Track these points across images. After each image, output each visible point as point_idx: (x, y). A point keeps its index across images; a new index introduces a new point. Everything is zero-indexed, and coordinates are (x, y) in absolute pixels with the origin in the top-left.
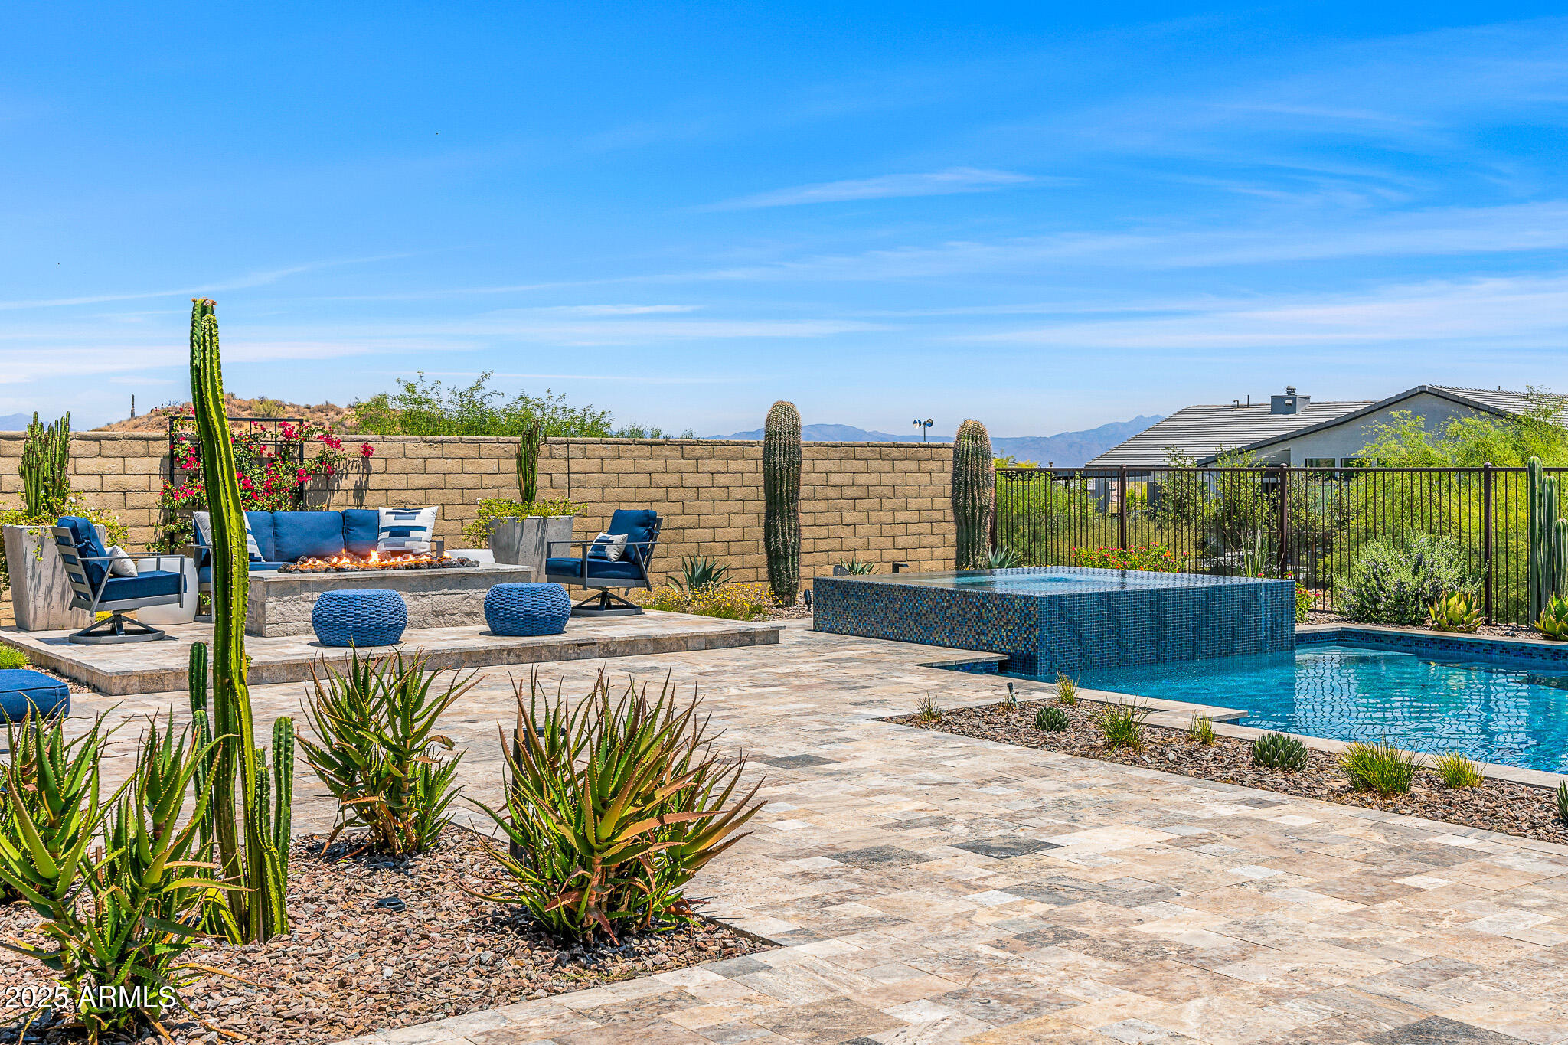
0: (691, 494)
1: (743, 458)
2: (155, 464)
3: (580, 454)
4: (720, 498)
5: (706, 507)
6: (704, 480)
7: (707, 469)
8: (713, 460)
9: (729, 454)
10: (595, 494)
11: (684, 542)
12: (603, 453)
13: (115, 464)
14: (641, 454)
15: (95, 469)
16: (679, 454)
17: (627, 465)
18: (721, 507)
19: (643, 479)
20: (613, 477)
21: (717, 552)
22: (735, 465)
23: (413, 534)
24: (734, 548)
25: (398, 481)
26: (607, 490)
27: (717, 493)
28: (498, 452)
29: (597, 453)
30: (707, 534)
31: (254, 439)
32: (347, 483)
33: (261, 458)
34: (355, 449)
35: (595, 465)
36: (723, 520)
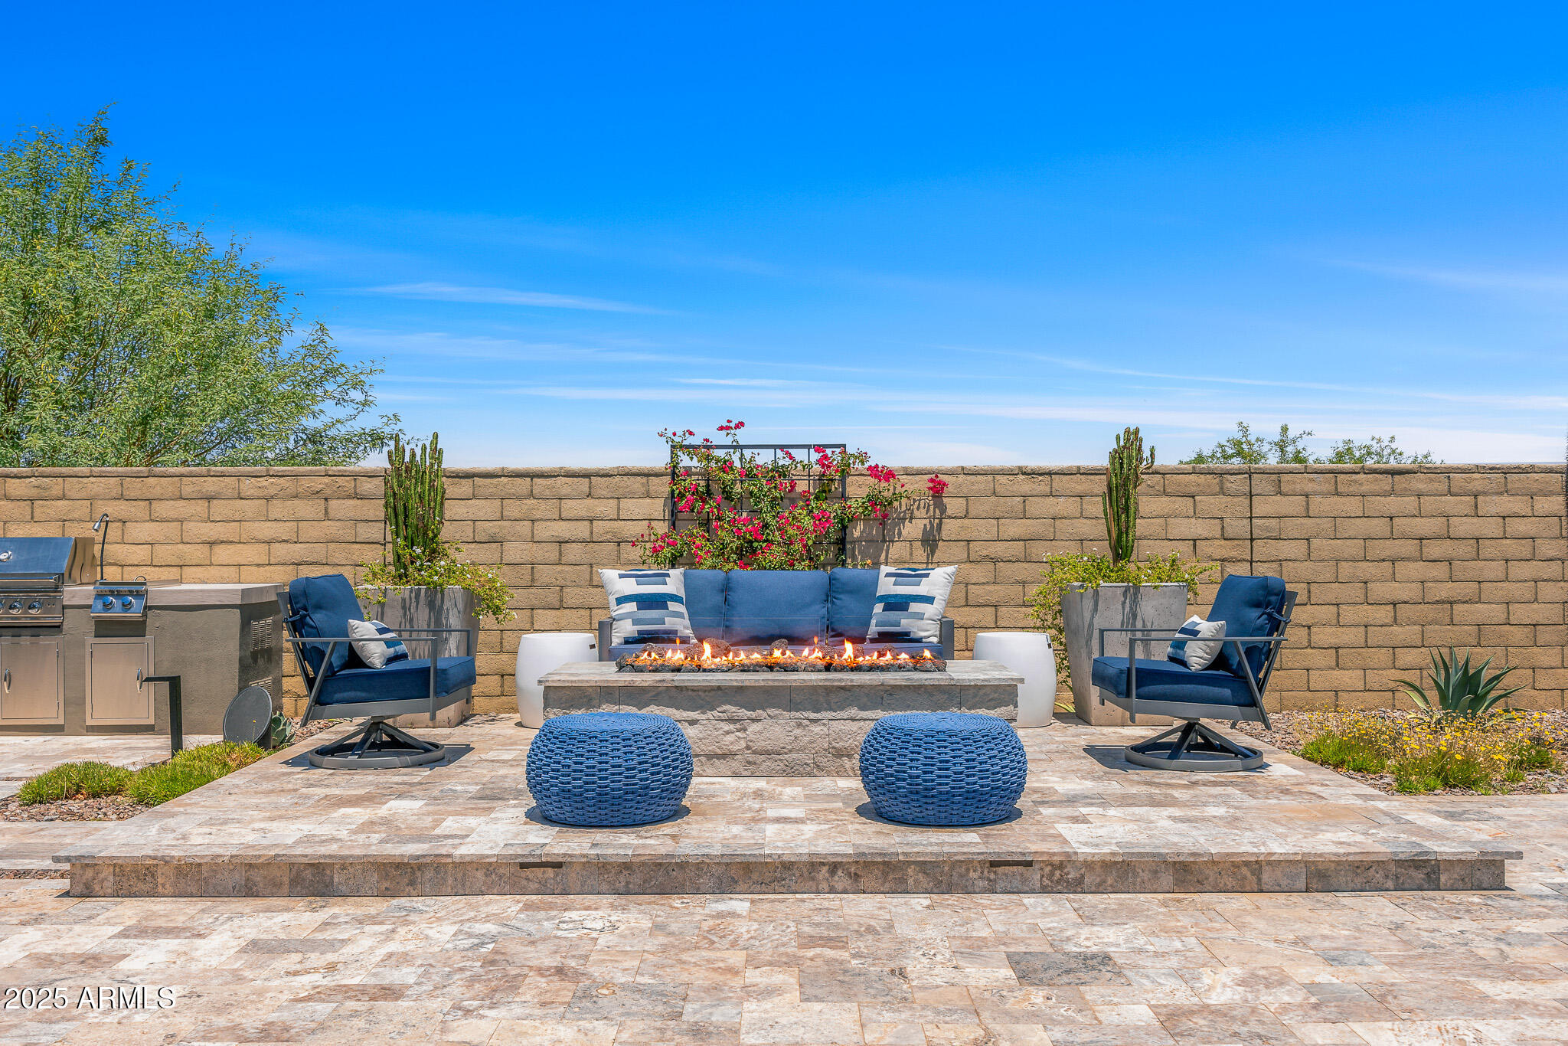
0: (1465, 549)
2: (657, 507)
3: (1271, 489)
4: (1518, 556)
5: (1495, 569)
6: (1489, 527)
7: (1493, 510)
8: (1505, 497)
9: (1535, 487)
10: (1296, 549)
11: (1452, 623)
12: (1309, 487)
13: (607, 507)
14: (1376, 488)
15: (584, 513)
16: (1443, 487)
17: (1352, 505)
18: (1519, 570)
19: (1379, 526)
20: (1326, 524)
21: (1514, 640)
23: (914, 607)
24: (1545, 635)
25: (983, 529)
26: (1315, 542)
27: (1512, 548)
29: (1298, 488)
30: (1497, 612)
31: (781, 472)
32: (913, 529)
33: (791, 497)
34: (922, 484)
35: (1295, 505)
36: (1523, 591)
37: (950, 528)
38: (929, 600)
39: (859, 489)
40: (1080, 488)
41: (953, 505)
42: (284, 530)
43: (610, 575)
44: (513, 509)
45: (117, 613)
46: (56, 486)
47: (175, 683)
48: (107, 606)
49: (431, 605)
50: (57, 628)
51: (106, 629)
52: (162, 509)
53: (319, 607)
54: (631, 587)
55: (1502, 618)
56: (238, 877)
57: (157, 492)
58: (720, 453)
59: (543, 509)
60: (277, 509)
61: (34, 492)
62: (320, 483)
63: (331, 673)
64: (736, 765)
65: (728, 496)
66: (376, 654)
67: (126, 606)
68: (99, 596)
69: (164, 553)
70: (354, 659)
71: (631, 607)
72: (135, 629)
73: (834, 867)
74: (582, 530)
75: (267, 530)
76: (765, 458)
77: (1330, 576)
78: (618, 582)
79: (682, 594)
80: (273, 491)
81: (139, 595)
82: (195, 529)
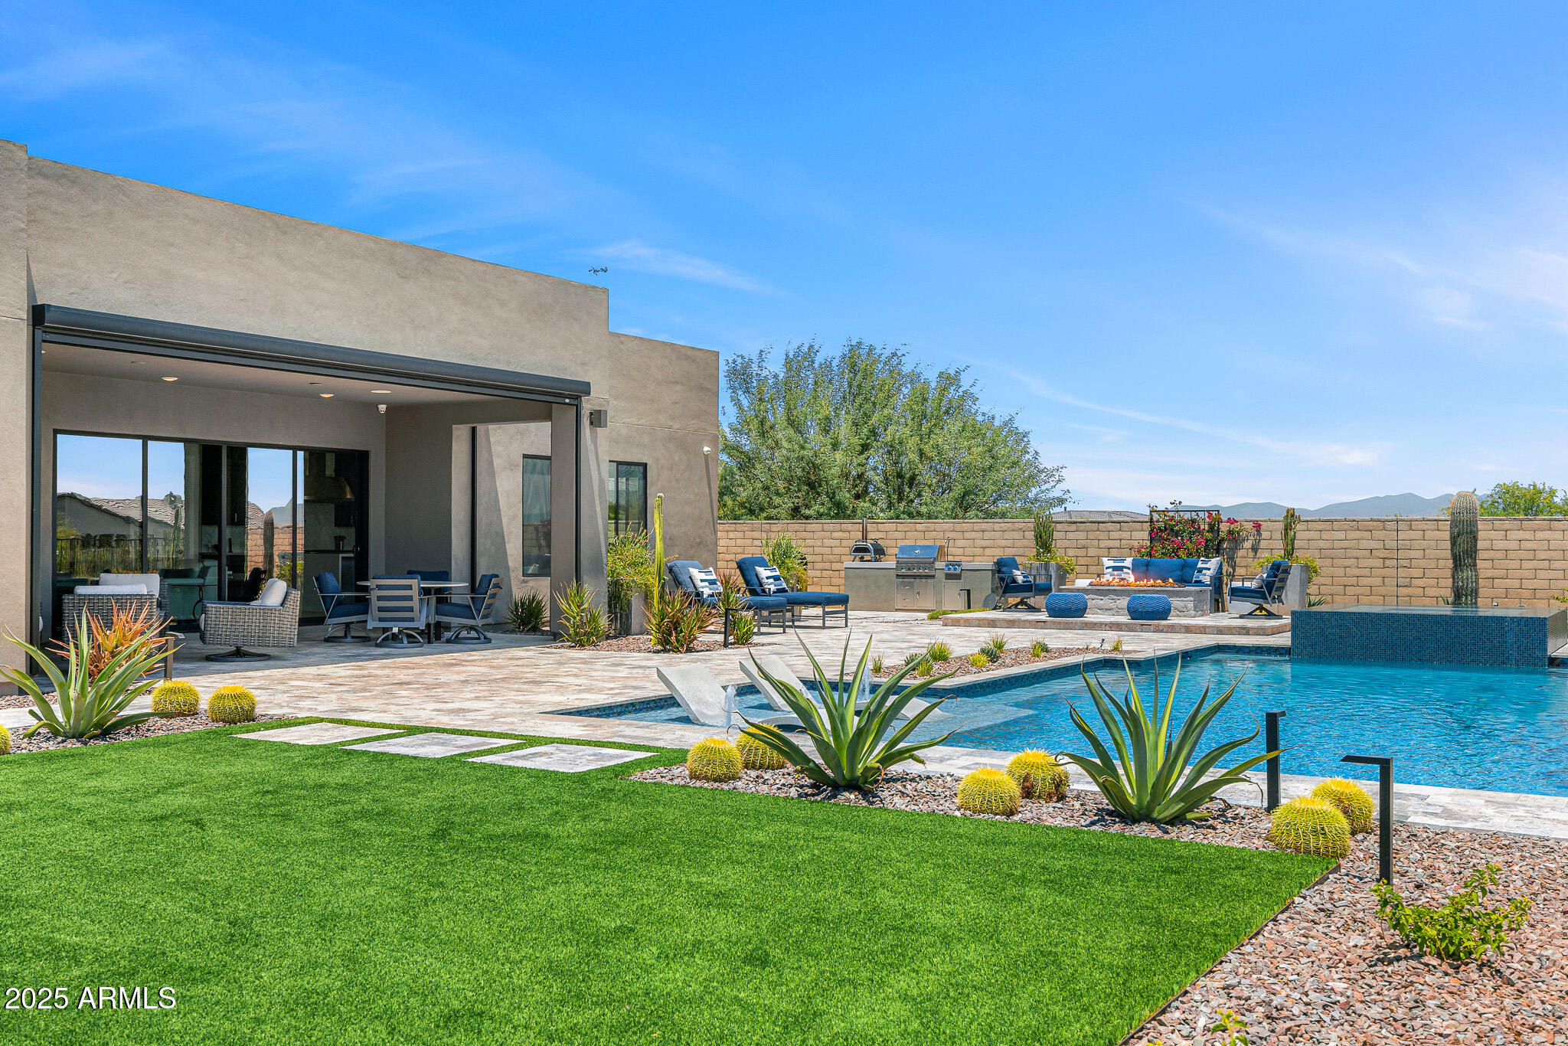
0: (1500, 555)
1: (1550, 529)
2: (1146, 535)
3: (1407, 528)
5: (1516, 564)
6: (1514, 545)
7: (1515, 537)
9: (1536, 527)
10: (1419, 554)
11: (1493, 588)
12: (1425, 527)
13: (1126, 535)
15: (1118, 537)
18: (1526, 564)
21: (1524, 596)
22: (1539, 535)
24: (1539, 594)
26: (1427, 551)
27: (1524, 555)
28: (1346, 527)
29: (1420, 527)
30: (1517, 583)
31: (1193, 521)
32: (1248, 544)
33: (1198, 530)
34: (1249, 526)
35: (1418, 535)
36: (1529, 574)
37: (1263, 544)
38: (1209, 569)
39: (1224, 528)
40: (1320, 528)
41: (1265, 534)
42: (1009, 543)
43: (1105, 560)
44: (1092, 535)
45: (952, 571)
46: (932, 526)
47: (969, 591)
48: (949, 569)
49: (1046, 569)
50: (934, 576)
51: (949, 577)
52: (968, 535)
53: (1005, 566)
54: (1112, 563)
55: (1518, 586)
56: (977, 623)
57: (965, 529)
58: (1171, 514)
59: (1103, 535)
60: (1007, 535)
61: (925, 529)
62: (1021, 525)
63: (1007, 585)
64: (1113, 612)
65: (1172, 530)
66: (1020, 579)
67: (955, 569)
68: (947, 565)
69: (968, 551)
70: (1014, 581)
71: (1111, 570)
72: (958, 577)
73: (1106, 625)
74: (1117, 544)
75: (1003, 543)
76: (1187, 516)
77: (1434, 566)
78: (1107, 562)
79: (1130, 566)
80: (1005, 528)
81: (959, 566)
82: (978, 542)
